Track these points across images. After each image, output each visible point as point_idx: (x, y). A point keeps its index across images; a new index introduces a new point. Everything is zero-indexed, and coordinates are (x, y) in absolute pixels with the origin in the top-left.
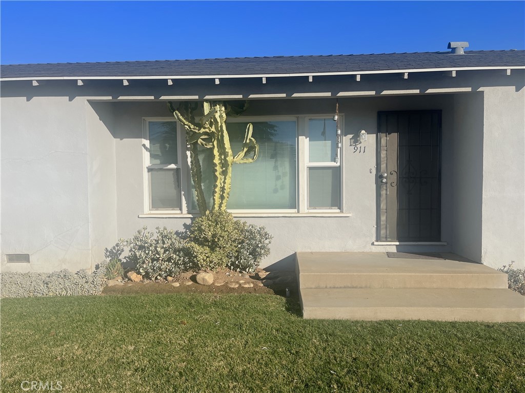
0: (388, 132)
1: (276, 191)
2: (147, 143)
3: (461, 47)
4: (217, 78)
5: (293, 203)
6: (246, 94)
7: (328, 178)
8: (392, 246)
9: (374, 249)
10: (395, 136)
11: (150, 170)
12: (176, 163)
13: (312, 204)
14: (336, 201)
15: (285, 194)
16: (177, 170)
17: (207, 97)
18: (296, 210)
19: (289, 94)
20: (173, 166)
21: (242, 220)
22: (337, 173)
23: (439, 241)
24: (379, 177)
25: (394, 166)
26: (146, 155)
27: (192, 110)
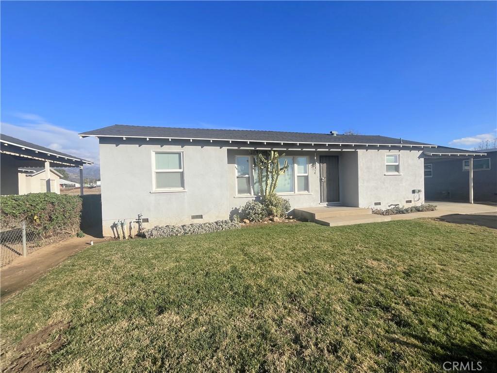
0: (323, 163)
1: (285, 185)
2: (236, 166)
3: (335, 133)
4: (282, 143)
5: (293, 190)
6: (287, 149)
7: (303, 179)
8: (325, 204)
9: (320, 206)
10: (325, 164)
11: (237, 177)
12: (248, 175)
13: (299, 190)
14: (307, 188)
15: (288, 187)
16: (249, 177)
17: (274, 149)
18: (293, 193)
19: (316, 149)
20: (247, 176)
21: (280, 197)
22: (307, 178)
23: (339, 201)
24: (321, 179)
25: (325, 175)
26: (236, 171)
27: (267, 154)
